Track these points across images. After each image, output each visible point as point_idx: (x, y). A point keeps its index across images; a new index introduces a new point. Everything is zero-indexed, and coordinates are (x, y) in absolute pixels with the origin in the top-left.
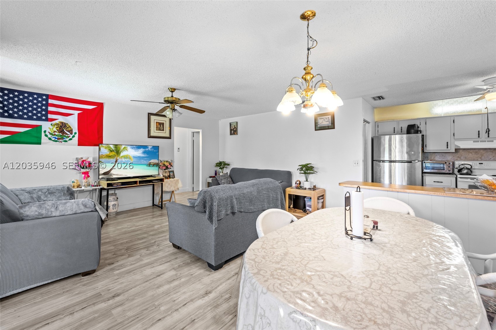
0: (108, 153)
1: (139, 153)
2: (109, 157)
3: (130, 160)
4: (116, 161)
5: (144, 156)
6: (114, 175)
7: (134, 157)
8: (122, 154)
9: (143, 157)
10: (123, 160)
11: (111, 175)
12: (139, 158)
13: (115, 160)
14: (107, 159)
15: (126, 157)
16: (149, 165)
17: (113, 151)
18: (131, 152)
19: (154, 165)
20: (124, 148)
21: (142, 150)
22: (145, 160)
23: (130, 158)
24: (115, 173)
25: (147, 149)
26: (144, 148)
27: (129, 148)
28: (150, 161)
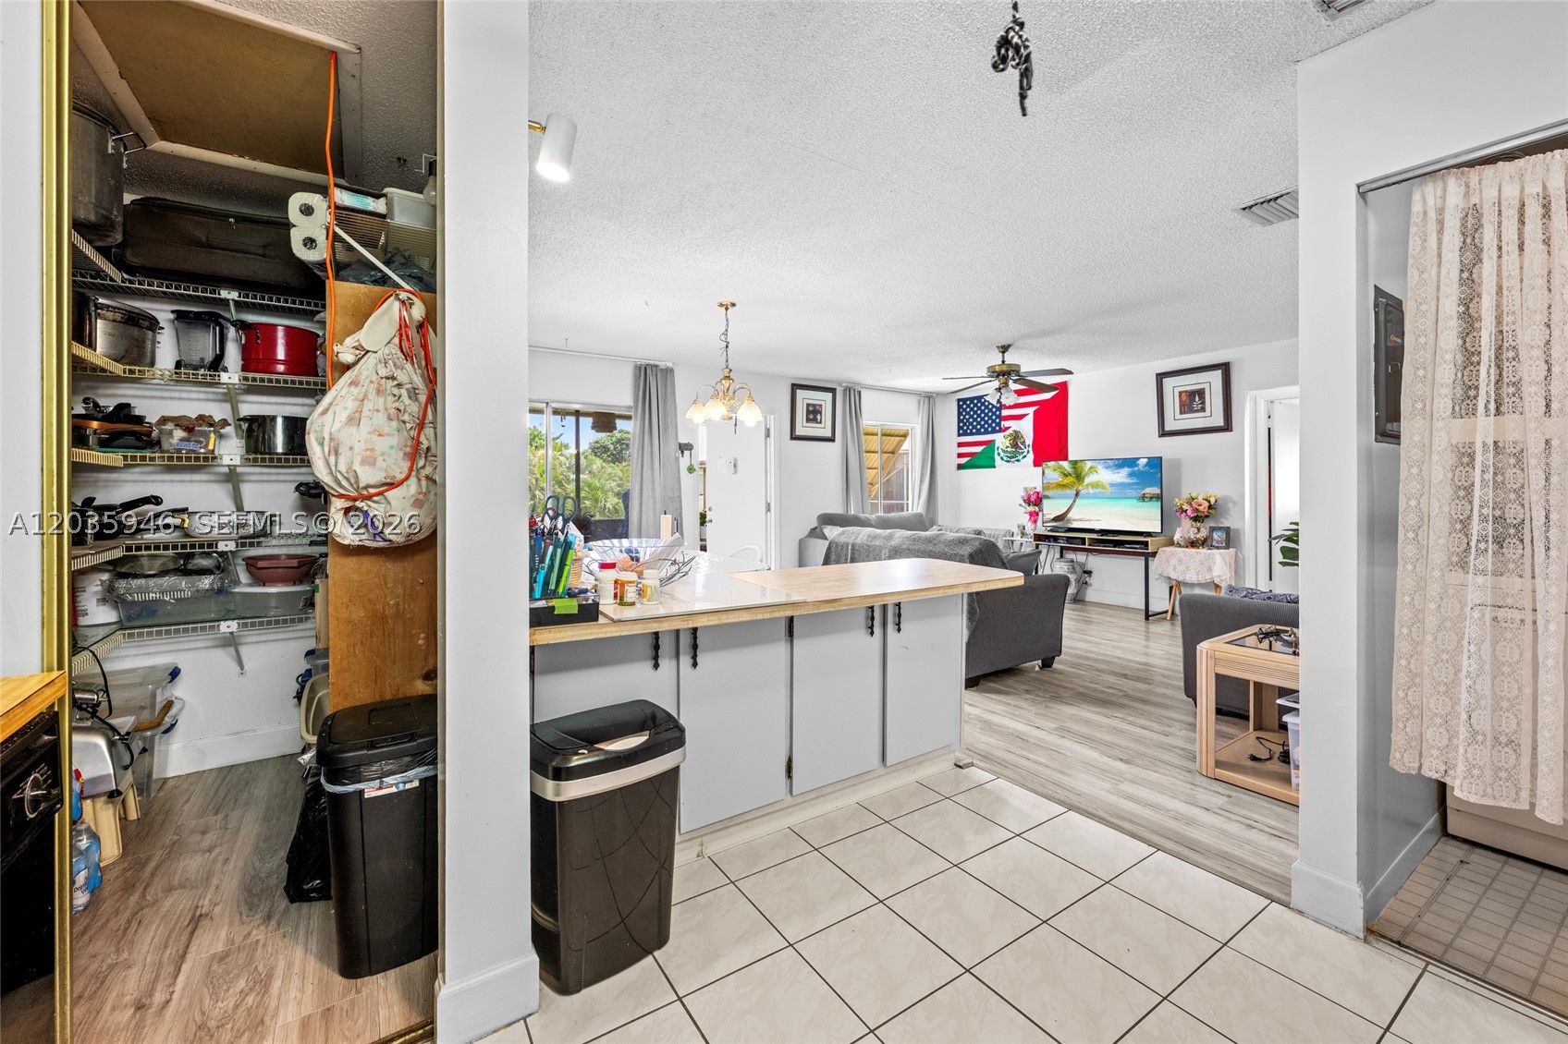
0: (1060, 479)
1: (1121, 476)
2: (1063, 486)
3: (1104, 491)
4: (1077, 495)
5: (1131, 481)
6: (1074, 520)
7: (1112, 485)
8: (1087, 481)
9: (1129, 484)
10: (1091, 491)
11: (1069, 521)
12: (1122, 485)
13: (1075, 492)
14: (1059, 492)
15: (1095, 485)
16: (1143, 498)
17: (1070, 475)
18: (1106, 476)
19: (1151, 498)
20: (1091, 468)
21: (1125, 471)
22: (1135, 489)
23: (1103, 487)
24: (1076, 517)
25: (1136, 468)
26: (1129, 467)
27: (1100, 468)
28: (1144, 492)
